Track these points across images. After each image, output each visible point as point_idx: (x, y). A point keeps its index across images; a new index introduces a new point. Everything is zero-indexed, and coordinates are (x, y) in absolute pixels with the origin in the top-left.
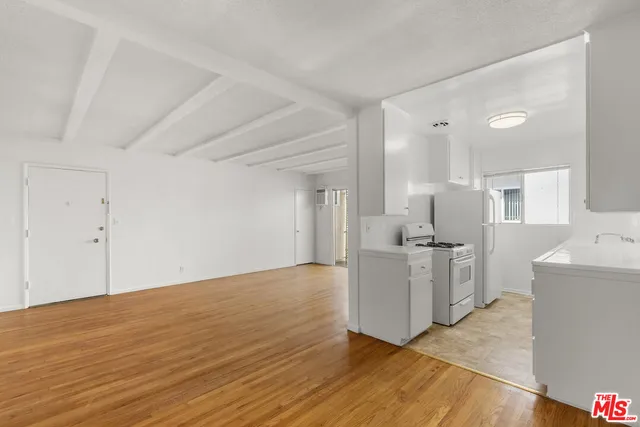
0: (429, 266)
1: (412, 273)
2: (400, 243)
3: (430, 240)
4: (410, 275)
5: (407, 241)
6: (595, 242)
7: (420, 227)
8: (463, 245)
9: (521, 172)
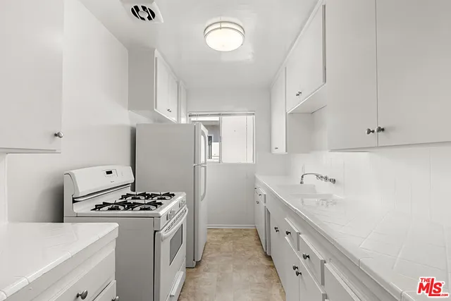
5: (74, 202)
6: (301, 183)
7: (109, 173)
8: (173, 195)
9: (219, 115)
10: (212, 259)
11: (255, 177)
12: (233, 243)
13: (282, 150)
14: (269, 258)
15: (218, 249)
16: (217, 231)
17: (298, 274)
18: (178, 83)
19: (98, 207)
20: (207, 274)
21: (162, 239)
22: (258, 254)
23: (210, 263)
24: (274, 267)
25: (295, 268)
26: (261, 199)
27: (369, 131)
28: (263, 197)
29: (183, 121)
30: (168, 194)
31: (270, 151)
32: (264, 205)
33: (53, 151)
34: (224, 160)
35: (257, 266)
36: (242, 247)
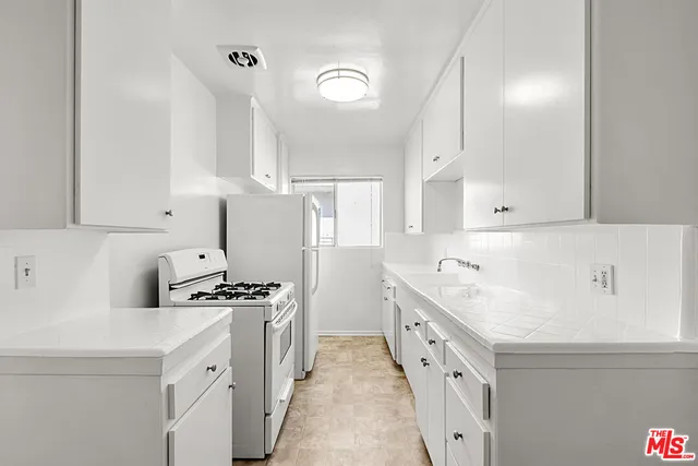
0: (223, 362)
1: (178, 408)
2: (153, 301)
3: (220, 281)
4: (170, 416)
5: (171, 289)
6: (439, 270)
7: (202, 257)
8: (279, 285)
9: (334, 180)
10: (325, 370)
11: (382, 266)
12: (353, 352)
13: (417, 229)
14: (400, 368)
15: (334, 360)
16: (331, 339)
17: (425, 365)
18: (277, 137)
19: (194, 297)
20: (321, 386)
21: (274, 331)
22: (386, 364)
23: (323, 374)
24: (405, 377)
25: (423, 360)
26: (390, 294)
27: (496, 211)
28: (392, 290)
29: (285, 190)
30: (272, 285)
31: (404, 231)
32: (393, 300)
33: (162, 231)
34: (341, 243)
35: (384, 378)
36: (365, 356)
